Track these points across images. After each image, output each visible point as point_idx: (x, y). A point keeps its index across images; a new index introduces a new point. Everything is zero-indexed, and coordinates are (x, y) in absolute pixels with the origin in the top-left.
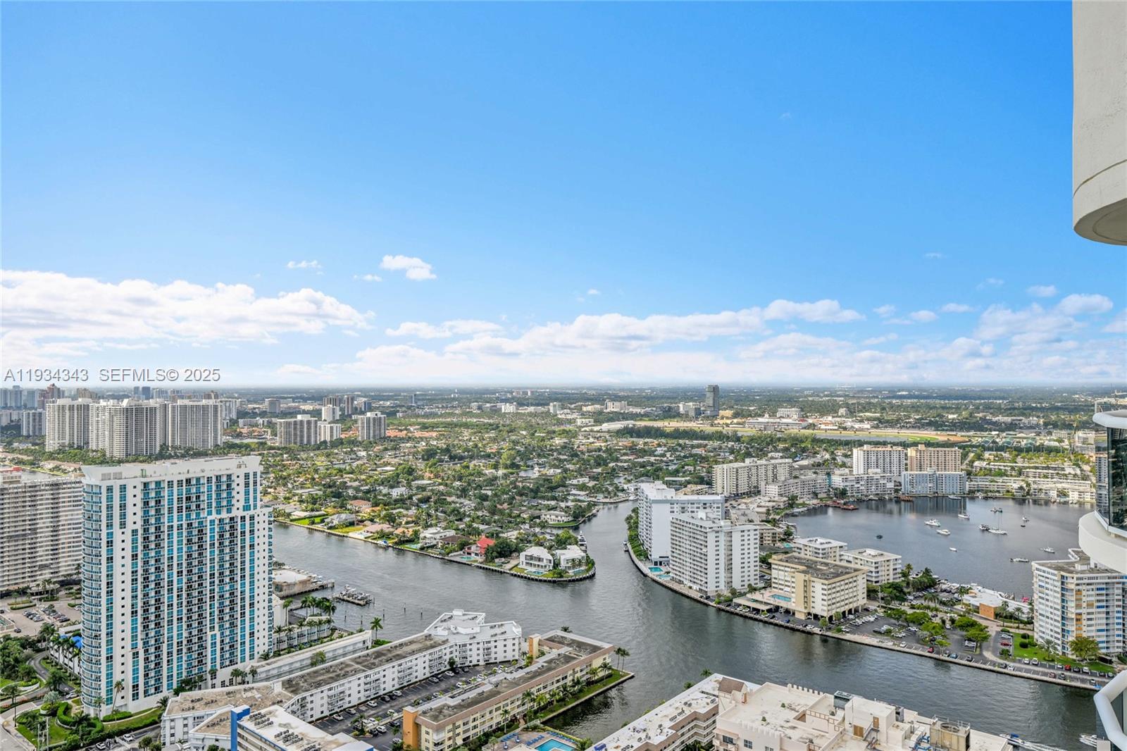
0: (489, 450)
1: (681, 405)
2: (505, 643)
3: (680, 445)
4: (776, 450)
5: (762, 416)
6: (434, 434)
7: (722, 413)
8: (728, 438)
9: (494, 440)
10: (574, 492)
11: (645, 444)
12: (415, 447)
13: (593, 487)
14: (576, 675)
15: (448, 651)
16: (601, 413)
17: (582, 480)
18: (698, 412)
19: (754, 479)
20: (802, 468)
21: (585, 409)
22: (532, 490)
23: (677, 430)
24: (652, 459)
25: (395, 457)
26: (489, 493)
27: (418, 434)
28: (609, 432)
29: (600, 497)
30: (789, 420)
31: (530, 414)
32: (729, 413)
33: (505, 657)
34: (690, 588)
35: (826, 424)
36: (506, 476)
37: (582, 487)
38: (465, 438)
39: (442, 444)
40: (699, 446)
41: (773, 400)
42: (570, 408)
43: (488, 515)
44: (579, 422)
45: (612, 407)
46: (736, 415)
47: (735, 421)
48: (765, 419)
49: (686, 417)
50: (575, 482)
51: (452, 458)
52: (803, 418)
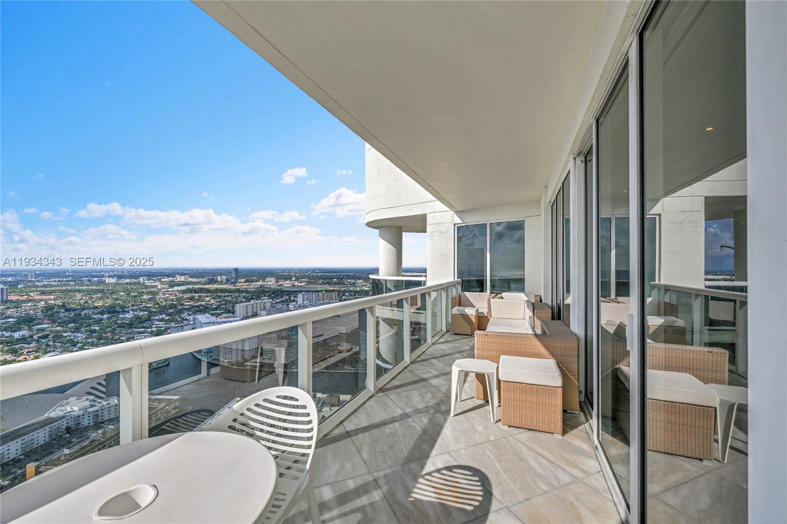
0: (96, 304)
1: (219, 277)
2: (109, 409)
3: (218, 296)
4: (265, 296)
5: (258, 281)
6: (52, 297)
7: (239, 280)
8: (243, 292)
9: (100, 298)
10: (156, 323)
11: (199, 296)
12: (35, 305)
13: (168, 319)
14: (158, 416)
15: (65, 423)
16: (173, 281)
17: (161, 317)
18: (228, 280)
19: (255, 309)
20: (276, 303)
21: (163, 280)
22: (128, 324)
23: (217, 289)
24: (203, 303)
25: (17, 313)
26: (97, 328)
27: (37, 298)
28: (178, 291)
29: (173, 324)
30: (271, 282)
31: (127, 284)
32: (243, 280)
33: (109, 417)
34: (223, 361)
35: (287, 284)
36: (108, 318)
37: (162, 320)
38: (78, 298)
39: (59, 302)
40: (228, 296)
41: (264, 274)
42: (153, 280)
43: (96, 340)
44: (159, 287)
45: (179, 279)
46: (246, 282)
47: (246, 284)
48: (260, 283)
49: (221, 283)
50: (157, 318)
51: (66, 310)
52: (277, 282)
